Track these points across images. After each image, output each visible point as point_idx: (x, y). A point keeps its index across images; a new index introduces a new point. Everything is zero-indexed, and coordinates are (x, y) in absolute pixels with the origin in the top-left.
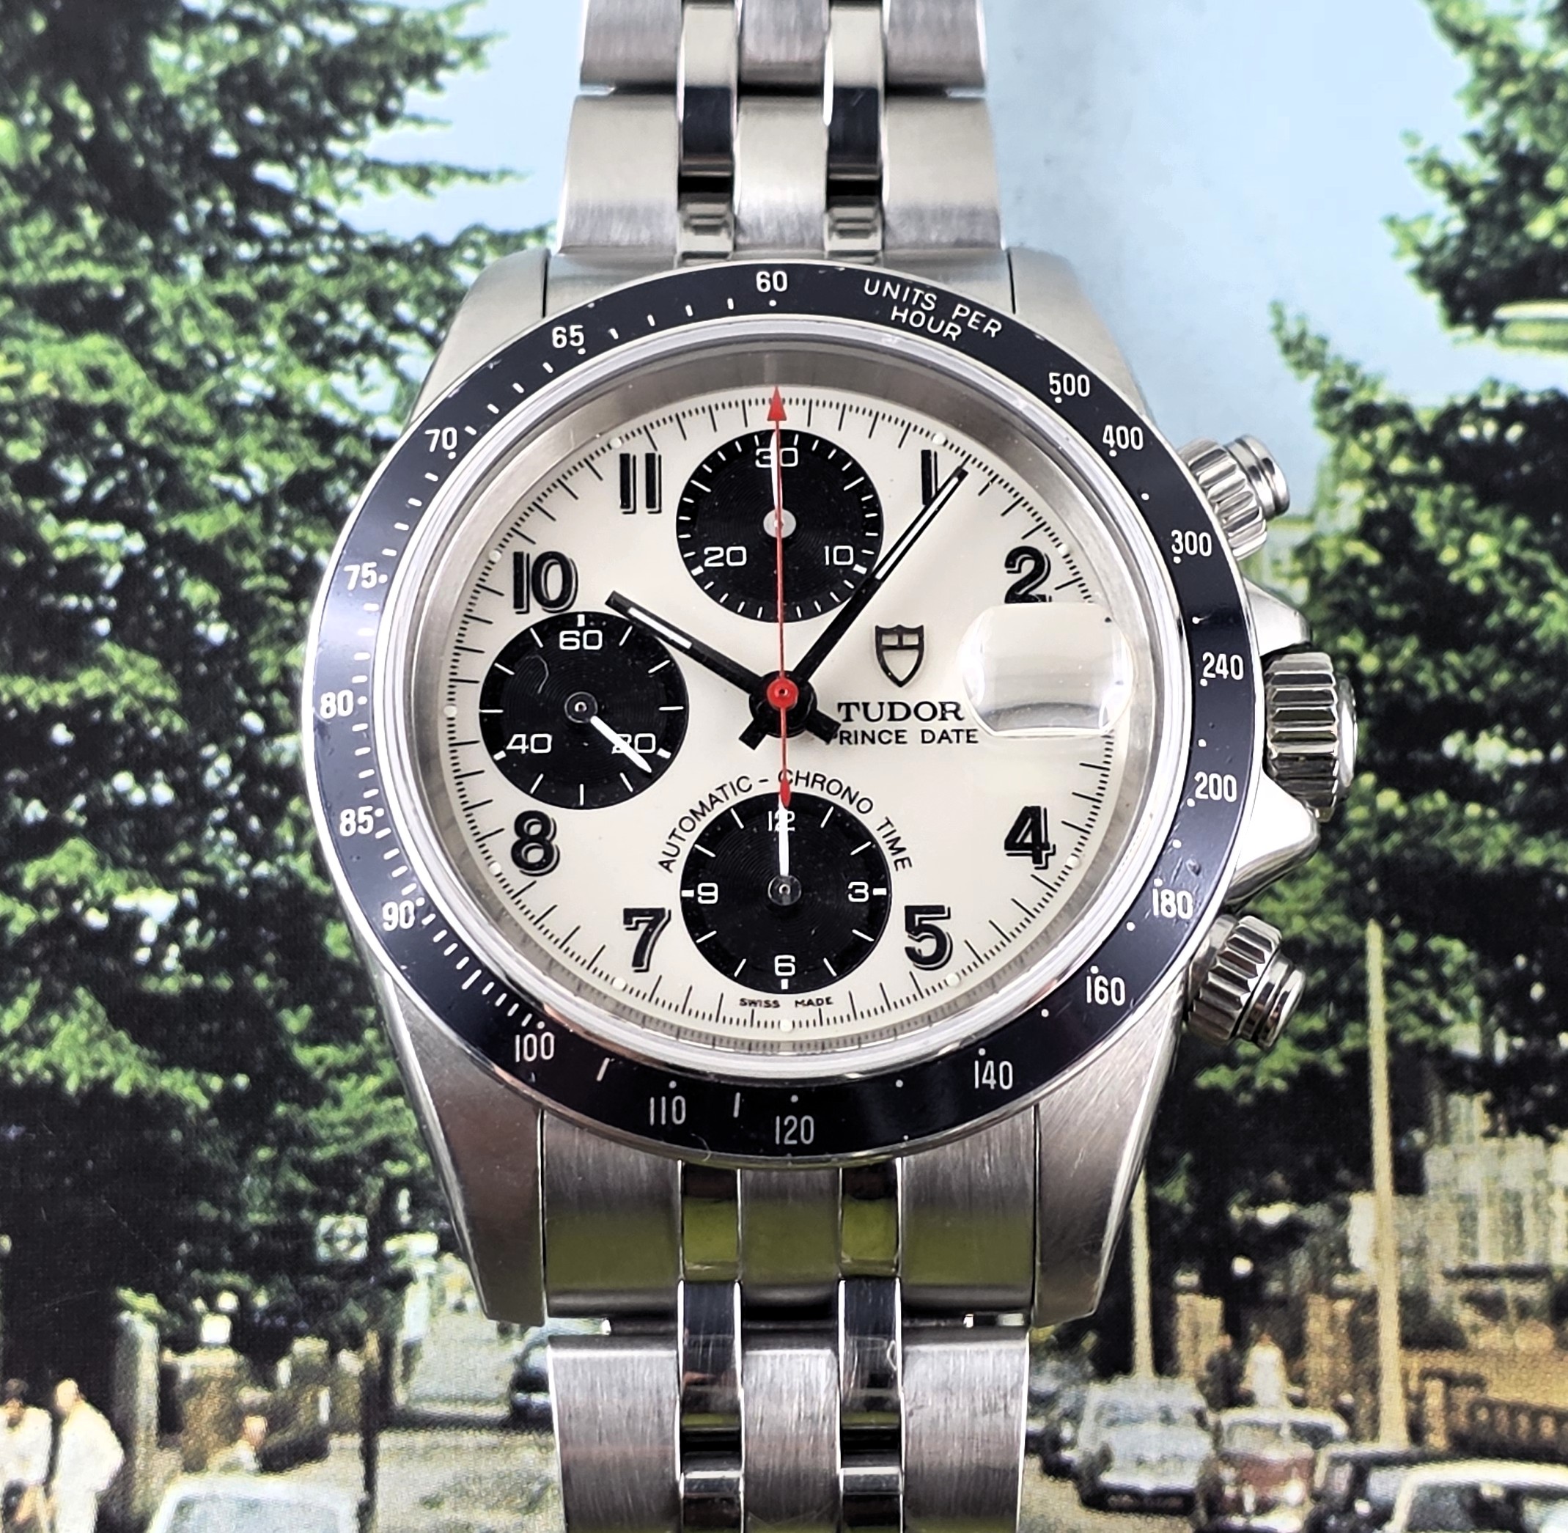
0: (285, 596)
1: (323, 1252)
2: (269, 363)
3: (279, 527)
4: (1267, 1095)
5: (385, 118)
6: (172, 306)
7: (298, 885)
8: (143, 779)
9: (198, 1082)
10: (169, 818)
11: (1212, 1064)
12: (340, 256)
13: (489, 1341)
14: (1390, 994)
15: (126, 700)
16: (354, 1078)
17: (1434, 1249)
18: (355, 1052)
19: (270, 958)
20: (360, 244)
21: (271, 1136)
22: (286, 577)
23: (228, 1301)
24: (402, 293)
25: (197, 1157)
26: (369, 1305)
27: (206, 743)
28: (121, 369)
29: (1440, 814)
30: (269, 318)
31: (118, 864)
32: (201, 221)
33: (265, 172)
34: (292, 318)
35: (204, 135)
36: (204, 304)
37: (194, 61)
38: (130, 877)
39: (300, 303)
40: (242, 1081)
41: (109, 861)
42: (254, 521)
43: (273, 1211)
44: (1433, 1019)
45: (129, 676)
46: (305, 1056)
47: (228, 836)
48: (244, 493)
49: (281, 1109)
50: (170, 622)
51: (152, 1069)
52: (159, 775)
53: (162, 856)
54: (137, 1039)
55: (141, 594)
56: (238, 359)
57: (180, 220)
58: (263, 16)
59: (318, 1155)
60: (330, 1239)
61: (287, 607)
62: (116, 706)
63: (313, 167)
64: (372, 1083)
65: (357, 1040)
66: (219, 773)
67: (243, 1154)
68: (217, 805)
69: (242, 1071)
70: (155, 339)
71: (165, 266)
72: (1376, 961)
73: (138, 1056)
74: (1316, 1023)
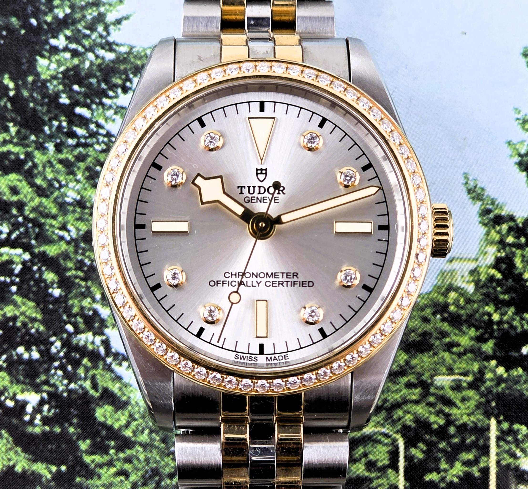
0: (83, 279)
2: (79, 186)
3: (80, 251)
4: (451, 483)
5: (125, 90)
6: (42, 163)
7: (86, 393)
8: (28, 349)
9: (47, 468)
10: (37, 364)
11: (431, 471)
12: (107, 144)
14: (498, 446)
15: (22, 318)
16: (106, 468)
18: (106, 458)
20: (114, 139)
22: (83, 271)
27: (52, 336)
28: (23, 187)
29: (519, 376)
30: (79, 168)
31: (18, 382)
32: (54, 129)
33: (79, 110)
34: (88, 169)
35: (57, 95)
36: (54, 162)
37: (54, 66)
38: (22, 387)
39: (91, 163)
40: (63, 468)
41: (15, 381)
42: (71, 249)
44: (514, 456)
45: (23, 309)
46: (87, 459)
47: (60, 373)
48: (68, 238)
49: (78, 480)
50: (39, 288)
51: (29, 462)
52: (34, 348)
53: (35, 379)
54: (25, 450)
55: (28, 276)
56: (67, 185)
57: (47, 129)
58: (80, 49)
61: (83, 283)
62: (18, 320)
63: (98, 108)
64: (113, 470)
65: (107, 453)
66: (56, 348)
68: (55, 360)
69: (63, 464)
70: (36, 176)
71: (41, 147)
72: (493, 433)
73: (24, 457)
74: (470, 456)
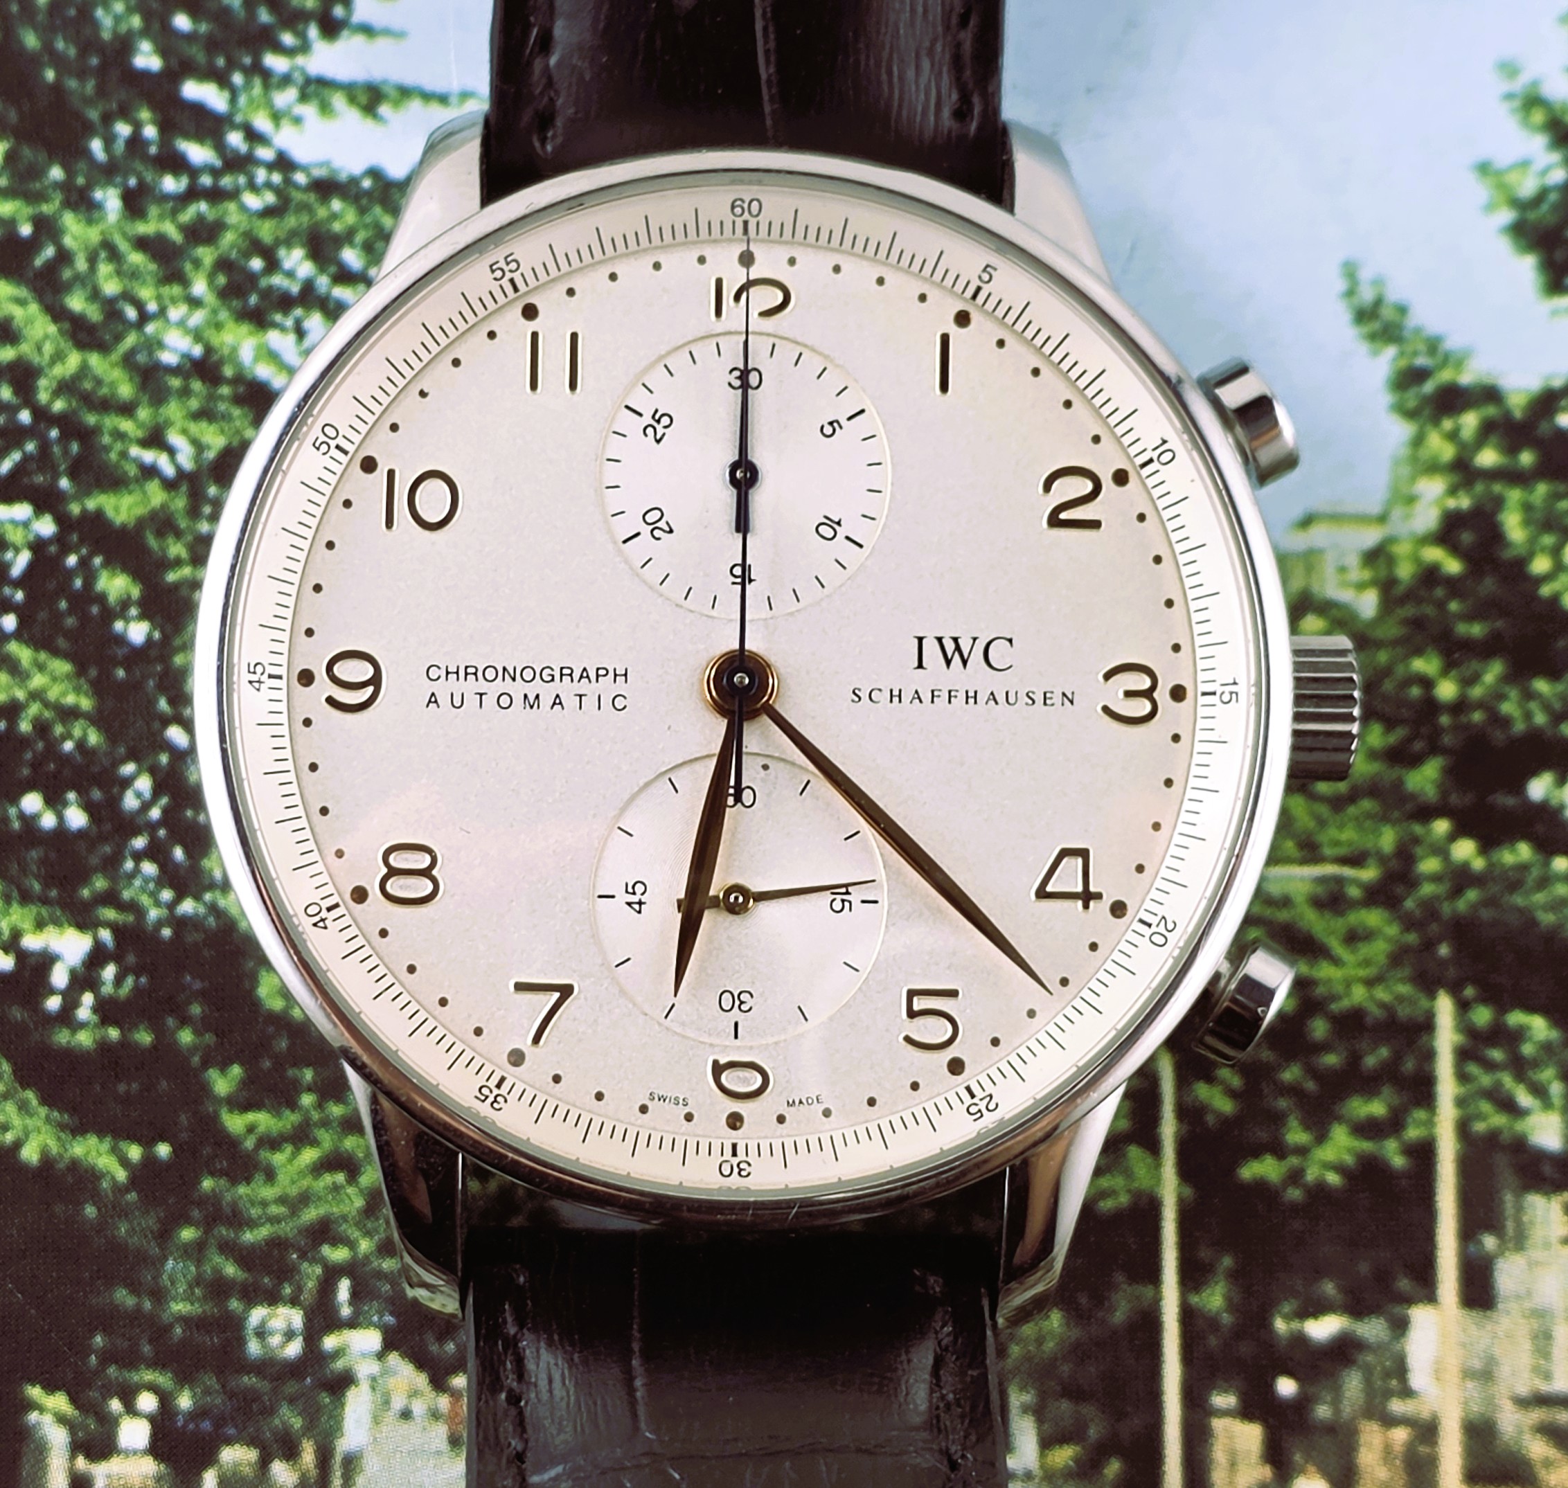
1: (254, 1348)
2: (197, 318)
3: (208, 509)
4: (1319, 1192)
5: (331, 29)
6: (86, 248)
7: (228, 926)
8: (54, 801)
9: (114, 1150)
10: (82, 846)
11: (1256, 1152)
12: (277, 191)
13: (439, 1453)
14: (1462, 1077)
15: (34, 709)
16: (289, 1149)
17: (1504, 1370)
18: (290, 1119)
19: (196, 1010)
20: (300, 178)
21: (196, 1213)
23: (147, 1402)
24: (347, 238)
25: (114, 1237)
26: (304, 1410)
27: (124, 761)
28: (30, 321)
29: (1522, 868)
30: (197, 263)
31: (26, 898)
32: (120, 147)
33: (193, 90)
34: (223, 264)
35: (125, 46)
36: (123, 246)
38: (39, 914)
39: (232, 247)
40: (163, 1150)
41: (15, 894)
42: (180, 503)
43: (198, 1299)
44: (1509, 1106)
45: (38, 681)
46: (235, 1123)
47: (149, 868)
48: (169, 470)
49: (207, 1184)
50: (85, 618)
51: (63, 1135)
52: (72, 796)
53: (75, 890)
54: (45, 1100)
55: (51, 585)
56: (162, 312)
57: (96, 146)
59: (249, 1237)
60: (261, 1333)
62: (23, 715)
63: (248, 85)
64: (309, 1155)
65: (293, 1105)
66: (138, 795)
67: (165, 1234)
68: (136, 832)
69: (163, 1139)
70: (66, 288)
71: (82, 202)
72: (1446, 1038)
73: (48, 1119)
74: (1376, 1108)
